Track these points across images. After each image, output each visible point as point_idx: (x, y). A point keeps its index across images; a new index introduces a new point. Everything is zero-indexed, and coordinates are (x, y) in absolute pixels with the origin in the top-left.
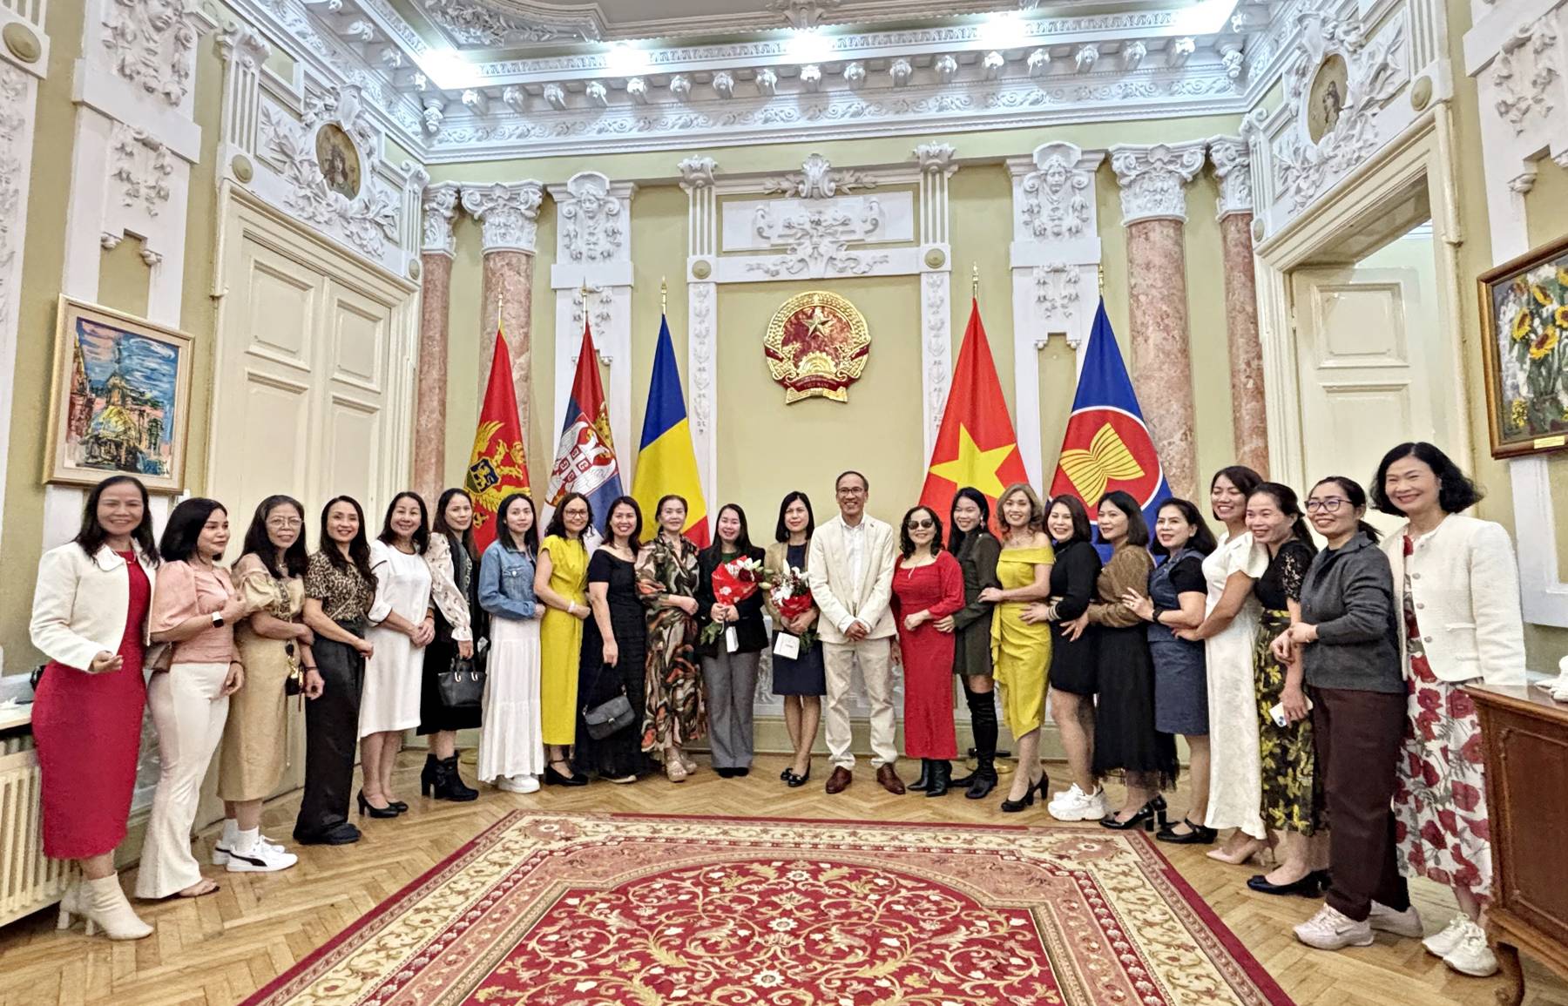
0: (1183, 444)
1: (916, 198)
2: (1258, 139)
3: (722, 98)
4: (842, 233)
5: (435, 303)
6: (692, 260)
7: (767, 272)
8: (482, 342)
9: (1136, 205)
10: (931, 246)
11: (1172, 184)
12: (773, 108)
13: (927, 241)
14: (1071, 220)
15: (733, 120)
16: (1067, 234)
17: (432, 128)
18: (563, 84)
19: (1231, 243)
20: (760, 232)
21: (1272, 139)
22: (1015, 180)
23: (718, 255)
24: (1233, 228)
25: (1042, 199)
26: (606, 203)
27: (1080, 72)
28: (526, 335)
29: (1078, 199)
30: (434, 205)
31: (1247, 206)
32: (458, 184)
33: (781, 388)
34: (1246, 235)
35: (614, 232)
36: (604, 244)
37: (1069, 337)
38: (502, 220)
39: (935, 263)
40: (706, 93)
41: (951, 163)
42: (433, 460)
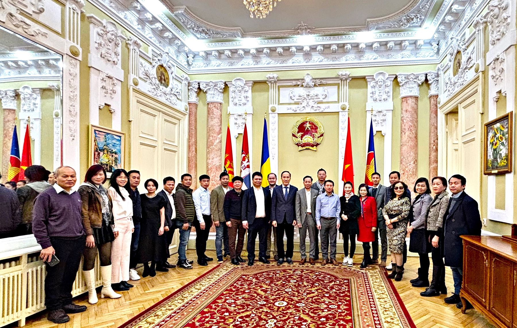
0: (414, 165)
1: (339, 88)
2: (441, 73)
3: (280, 55)
4: (316, 98)
5: (193, 118)
6: (270, 106)
7: (293, 110)
8: (207, 130)
9: (404, 92)
10: (343, 103)
11: (416, 85)
12: (295, 58)
13: (341, 102)
14: (385, 96)
15: (283, 62)
16: (383, 100)
17: (190, 63)
18: (230, 50)
19: (432, 104)
20: (291, 97)
21: (444, 73)
22: (368, 83)
23: (278, 105)
24: (432, 100)
25: (376, 89)
26: (244, 87)
27: (389, 50)
28: (221, 129)
29: (387, 89)
30: (191, 87)
31: (437, 93)
32: (199, 81)
33: (296, 146)
34: (436, 102)
35: (246, 97)
36: (244, 101)
37: (382, 132)
38: (212, 92)
39: (343, 109)
40: (274, 54)
41: (350, 77)
42: (194, 166)
